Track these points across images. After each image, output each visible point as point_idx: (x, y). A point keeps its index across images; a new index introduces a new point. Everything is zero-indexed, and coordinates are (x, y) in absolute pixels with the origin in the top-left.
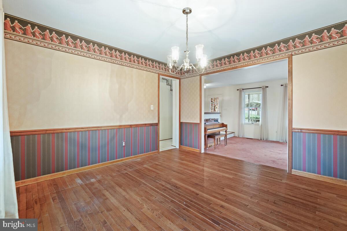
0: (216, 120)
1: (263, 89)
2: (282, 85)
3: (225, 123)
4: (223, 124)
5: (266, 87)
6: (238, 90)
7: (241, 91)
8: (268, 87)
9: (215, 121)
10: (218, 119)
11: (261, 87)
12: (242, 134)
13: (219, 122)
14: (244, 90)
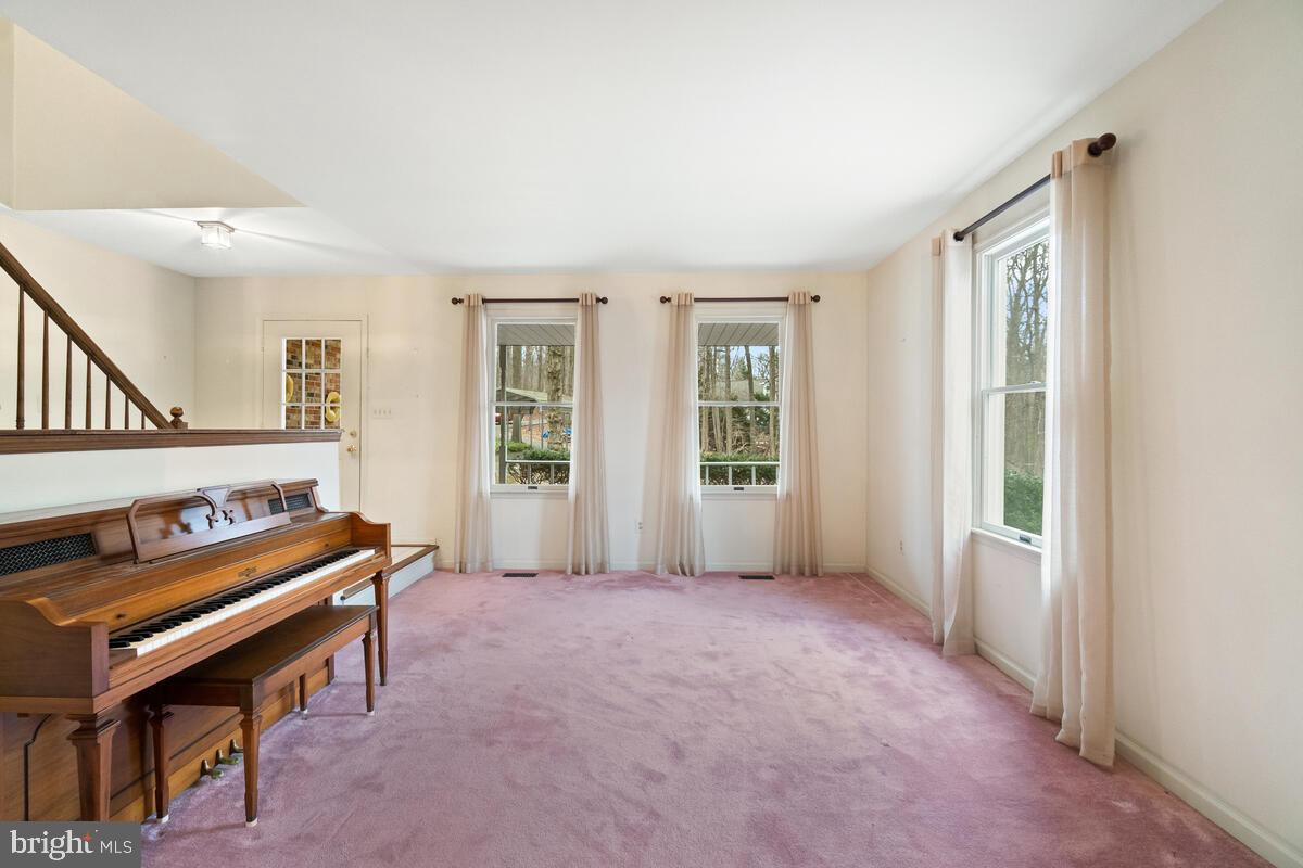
0: (300, 496)
1: (585, 307)
2: (664, 300)
3: (372, 516)
4: (353, 520)
5: (598, 300)
6: (455, 301)
7: (471, 309)
8: (604, 301)
9: (275, 506)
10: (314, 483)
11: (577, 300)
12: (478, 555)
13: (321, 512)
14: (490, 305)
